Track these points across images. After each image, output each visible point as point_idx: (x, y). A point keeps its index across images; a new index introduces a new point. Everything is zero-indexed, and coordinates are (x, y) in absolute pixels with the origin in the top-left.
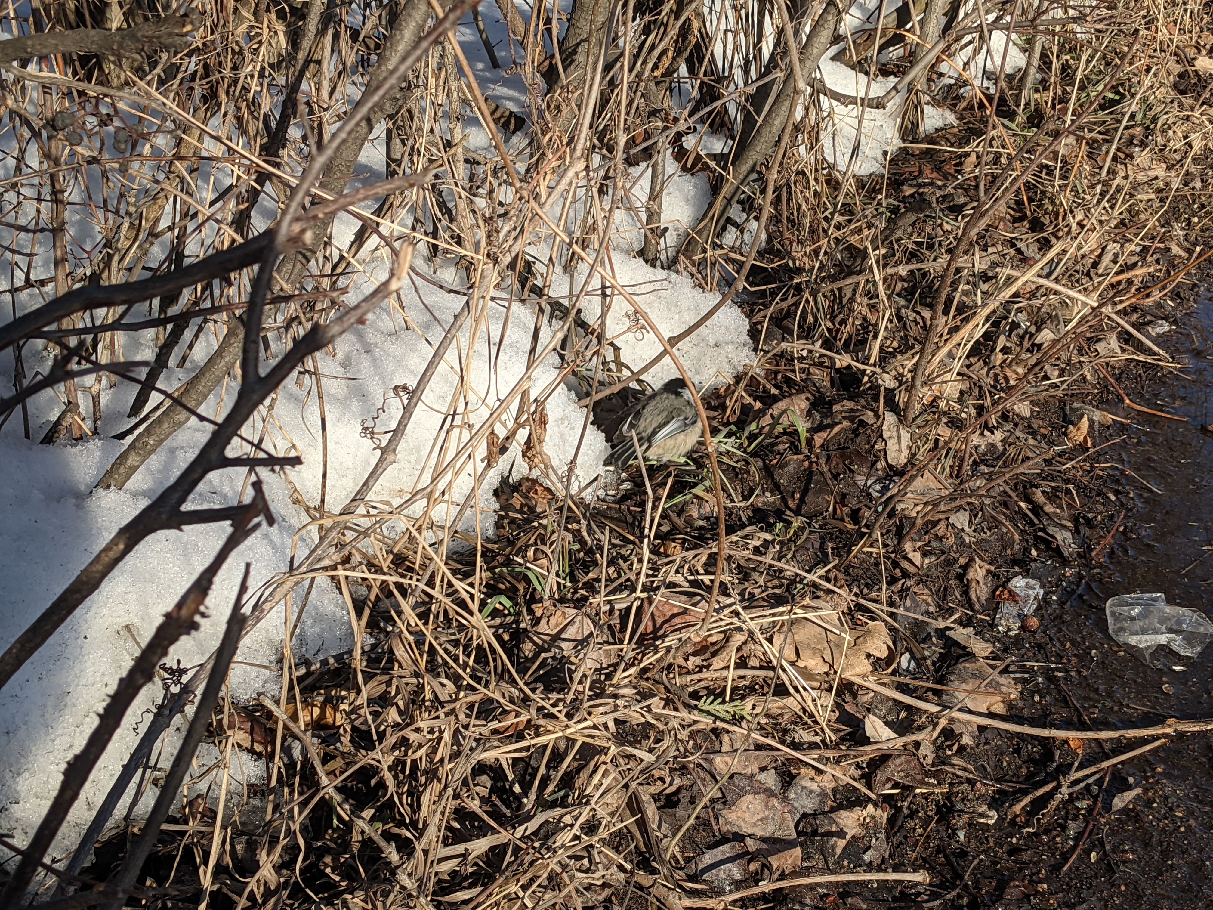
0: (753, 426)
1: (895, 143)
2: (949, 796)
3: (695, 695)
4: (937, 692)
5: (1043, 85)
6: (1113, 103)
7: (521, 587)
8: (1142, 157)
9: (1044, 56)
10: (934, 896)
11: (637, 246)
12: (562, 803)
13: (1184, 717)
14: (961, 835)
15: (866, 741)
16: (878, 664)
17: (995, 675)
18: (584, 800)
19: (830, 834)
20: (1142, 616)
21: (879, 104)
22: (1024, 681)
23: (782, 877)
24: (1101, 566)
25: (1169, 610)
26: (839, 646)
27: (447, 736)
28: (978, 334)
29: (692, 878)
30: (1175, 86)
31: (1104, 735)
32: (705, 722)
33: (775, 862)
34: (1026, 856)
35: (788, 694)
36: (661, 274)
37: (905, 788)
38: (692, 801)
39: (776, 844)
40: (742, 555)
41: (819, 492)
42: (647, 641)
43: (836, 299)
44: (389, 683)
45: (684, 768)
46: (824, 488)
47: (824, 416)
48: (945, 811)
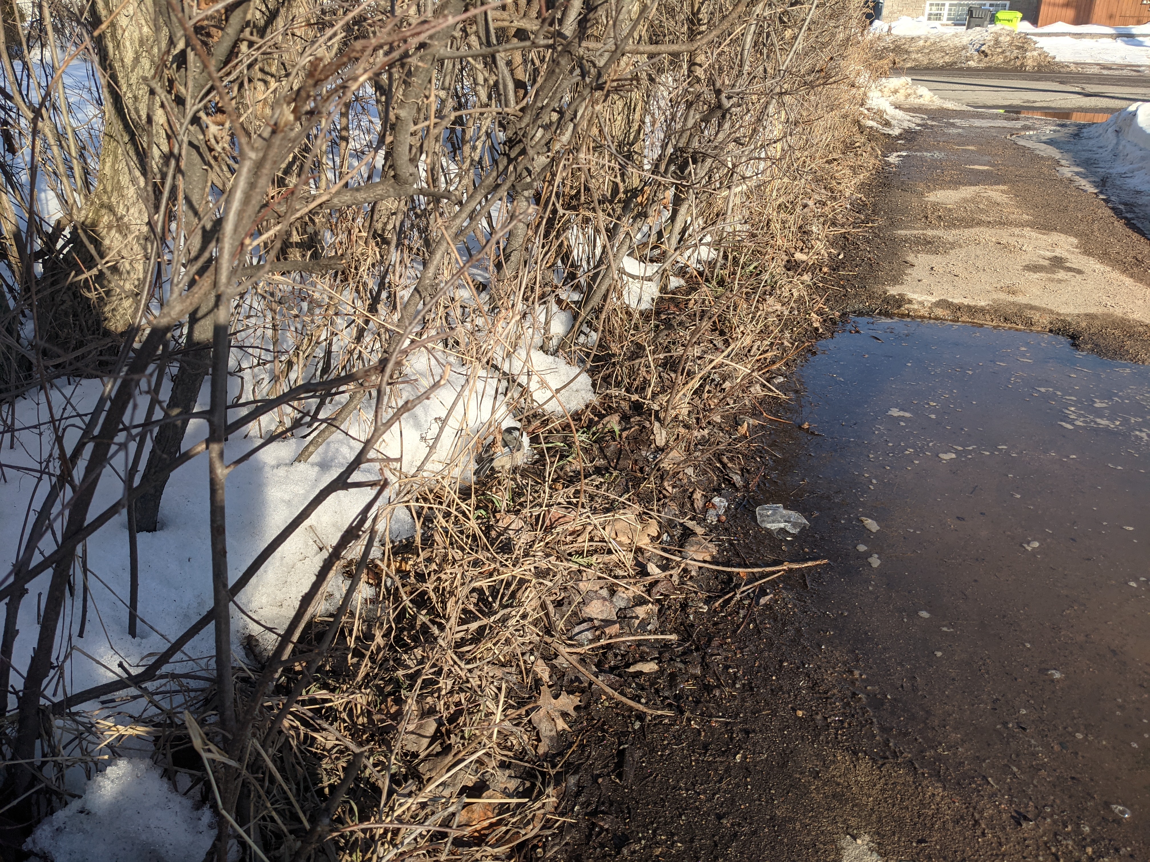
0: (594, 429)
1: (657, 294)
2: (686, 599)
3: (570, 554)
4: (680, 552)
5: (724, 267)
6: (757, 275)
7: (490, 506)
8: (770, 300)
9: (725, 253)
10: (679, 645)
11: (540, 345)
12: (511, 606)
13: (791, 561)
14: (691, 617)
15: (648, 574)
16: (653, 539)
17: (706, 543)
18: (520, 604)
19: (632, 617)
20: (772, 515)
21: (650, 279)
22: (719, 545)
23: (611, 638)
24: (753, 491)
25: (785, 512)
26: (635, 531)
27: (459, 576)
28: (697, 385)
30: (785, 267)
31: (755, 570)
32: (575, 567)
33: (607, 631)
34: (721, 626)
35: (612, 553)
36: (551, 358)
37: (666, 595)
38: (570, 604)
39: (608, 623)
40: (590, 489)
41: (625, 459)
42: (548, 530)
43: (632, 369)
44: (432, 552)
45: (565, 588)
46: (627, 457)
47: (627, 423)
48: (684, 606)
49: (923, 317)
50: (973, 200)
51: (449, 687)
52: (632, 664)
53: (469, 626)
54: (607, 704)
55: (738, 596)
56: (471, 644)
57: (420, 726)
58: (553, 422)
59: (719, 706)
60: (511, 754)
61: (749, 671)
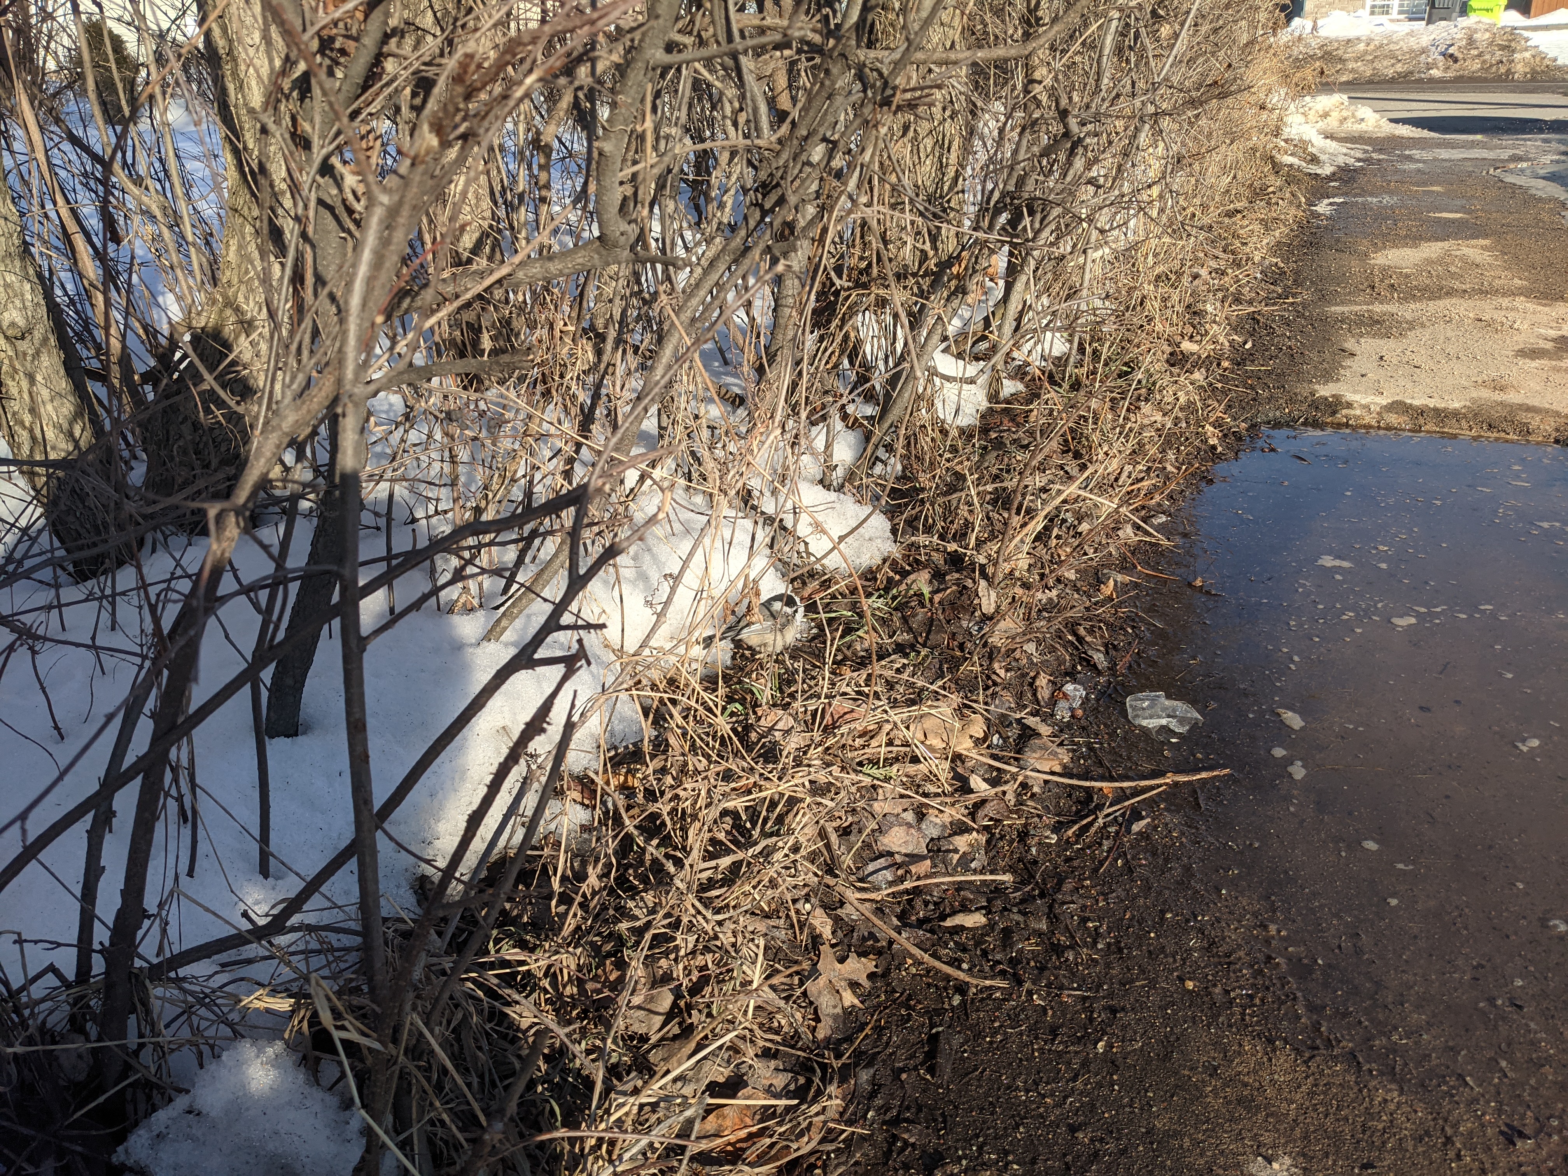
0: (894, 591)
1: (985, 405)
2: (1025, 825)
3: (860, 764)
4: (1016, 759)
5: (1080, 364)
6: (1127, 373)
7: (748, 697)
8: (1146, 408)
9: (1080, 344)
10: (1016, 890)
11: (818, 477)
12: (777, 834)
13: (1178, 772)
14: (1034, 850)
15: (971, 791)
16: (978, 742)
17: (1054, 747)
18: (790, 832)
19: (949, 851)
20: (1150, 707)
21: (972, 381)
22: (1074, 751)
23: (919, 878)
24: (1123, 675)
25: (1168, 703)
26: (952, 731)
27: (703, 793)
28: (1040, 527)
29: (861, 880)
30: (1167, 361)
31: (1125, 784)
32: (867, 781)
33: (913, 869)
34: (1076, 863)
35: (919, 762)
36: (833, 496)
37: (997, 821)
38: (860, 831)
39: (914, 858)
40: (889, 674)
41: (938, 632)
42: (829, 730)
43: (947, 507)
44: (666, 760)
45: (854, 810)
46: (941, 629)
47: (940, 583)
48: (1023, 835)
49: (1368, 427)
50: (1440, 261)
51: (690, 946)
52: (950, 915)
53: (719, 861)
54: (914, 970)
55: (1101, 821)
56: (721, 887)
57: (651, 999)
58: (837, 583)
59: (1073, 974)
60: (778, 1038)
61: (1117, 925)
